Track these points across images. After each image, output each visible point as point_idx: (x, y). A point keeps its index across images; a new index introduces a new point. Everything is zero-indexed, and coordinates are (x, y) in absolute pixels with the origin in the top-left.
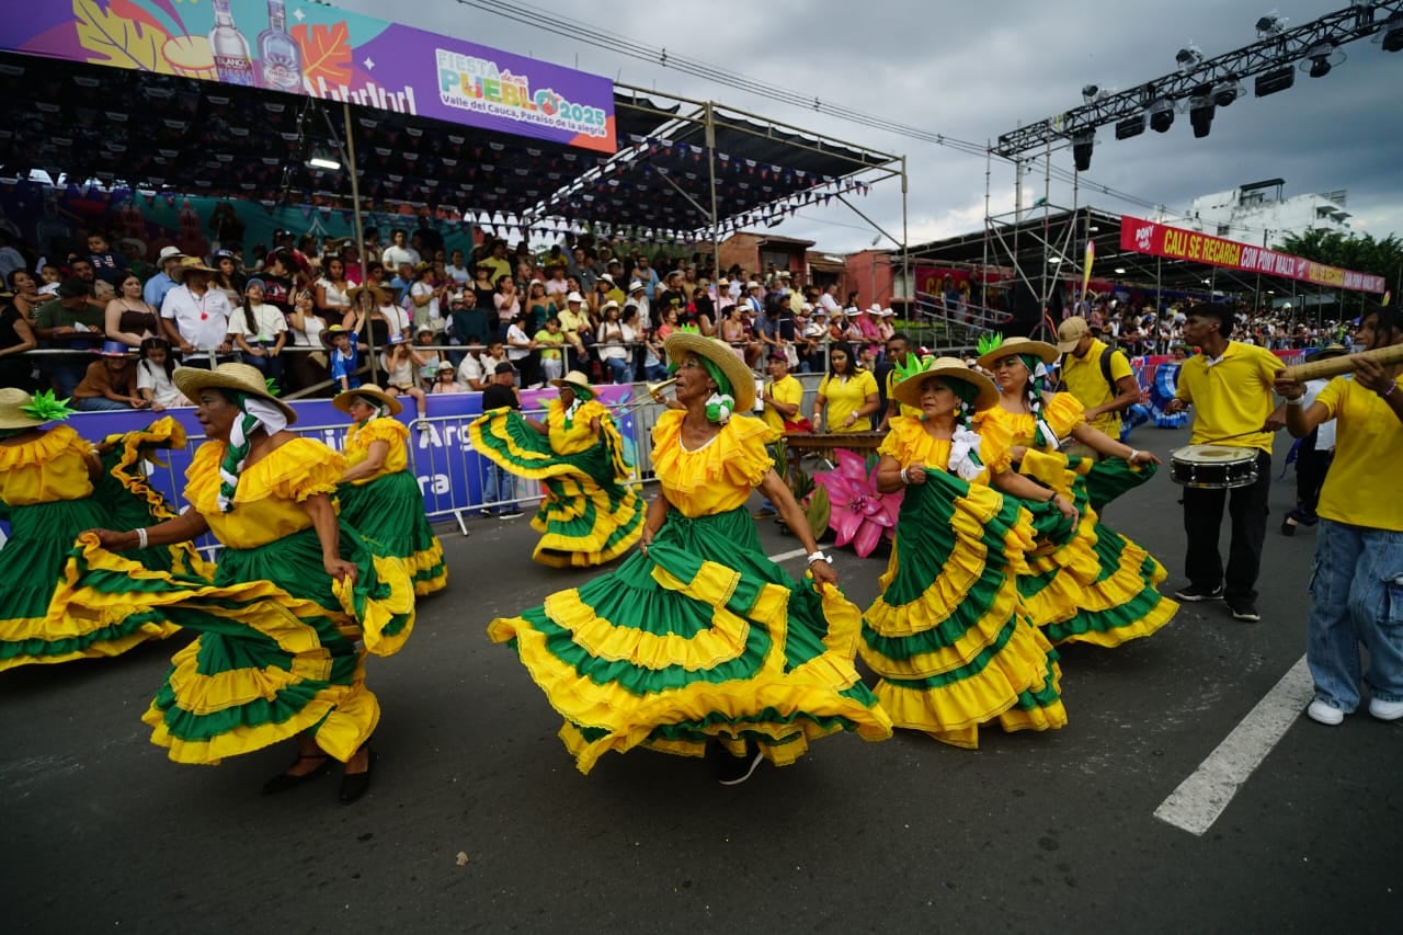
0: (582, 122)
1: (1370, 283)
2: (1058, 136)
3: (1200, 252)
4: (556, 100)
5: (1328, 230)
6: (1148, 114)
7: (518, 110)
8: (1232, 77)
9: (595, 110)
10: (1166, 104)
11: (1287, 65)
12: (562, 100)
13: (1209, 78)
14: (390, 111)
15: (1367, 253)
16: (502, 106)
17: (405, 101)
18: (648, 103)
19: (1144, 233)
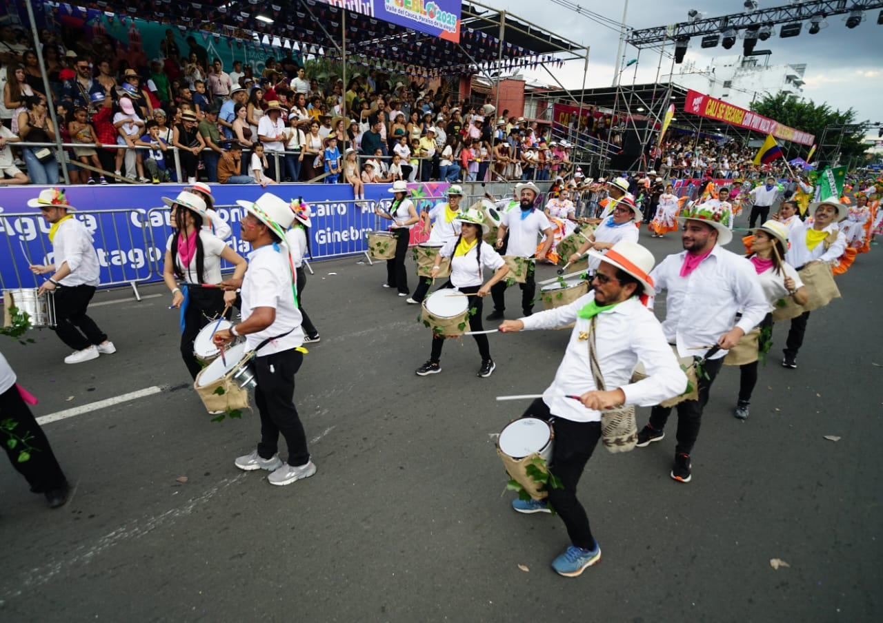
0: (446, 23)
1: (806, 138)
2: (668, 38)
3: (723, 115)
4: (435, 9)
5: (790, 92)
6: (722, 36)
7: (418, 14)
8: (771, 24)
9: (452, 15)
10: (733, 32)
11: (799, 22)
12: (438, 9)
13: (759, 21)
14: (363, 14)
15: (809, 113)
16: (411, 12)
17: (370, 9)
18: (473, 9)
19: (697, 101)
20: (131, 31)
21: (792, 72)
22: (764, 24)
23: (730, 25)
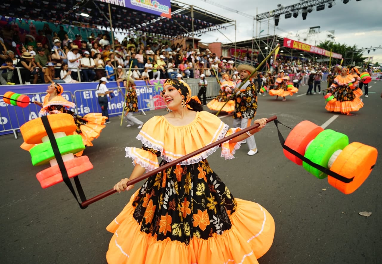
0: (163, 10)
1: (338, 56)
2: (271, 16)
3: (301, 47)
4: (157, 4)
5: (330, 41)
6: (292, 13)
8: (312, 6)
9: (166, 7)
10: (297, 11)
11: (323, 4)
12: (159, 4)
13: (307, 5)
14: (119, 6)
15: (339, 48)
17: (123, 3)
18: (177, 5)
19: (289, 42)
20: (31, 26)
21: (329, 34)
22: (309, 6)
23: (295, 8)
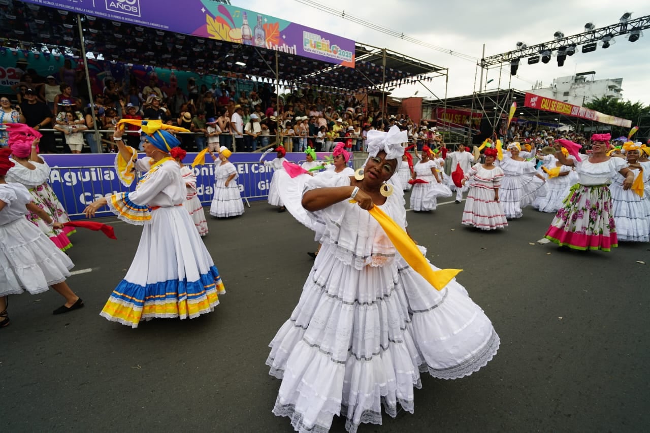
0: (345, 57)
2: (505, 60)
3: (555, 108)
4: (337, 49)
5: (612, 96)
6: (541, 56)
7: (326, 52)
8: (574, 45)
9: (349, 52)
10: (548, 53)
11: (594, 42)
12: (339, 49)
13: (566, 44)
14: (289, 54)
15: (628, 108)
16: (321, 51)
17: (294, 50)
18: (364, 49)
19: (534, 100)
20: (172, 77)
21: (612, 84)
22: (570, 45)
23: (546, 49)
